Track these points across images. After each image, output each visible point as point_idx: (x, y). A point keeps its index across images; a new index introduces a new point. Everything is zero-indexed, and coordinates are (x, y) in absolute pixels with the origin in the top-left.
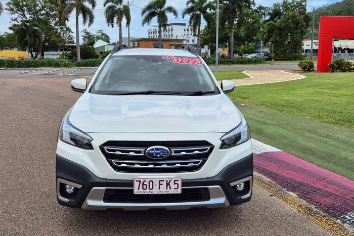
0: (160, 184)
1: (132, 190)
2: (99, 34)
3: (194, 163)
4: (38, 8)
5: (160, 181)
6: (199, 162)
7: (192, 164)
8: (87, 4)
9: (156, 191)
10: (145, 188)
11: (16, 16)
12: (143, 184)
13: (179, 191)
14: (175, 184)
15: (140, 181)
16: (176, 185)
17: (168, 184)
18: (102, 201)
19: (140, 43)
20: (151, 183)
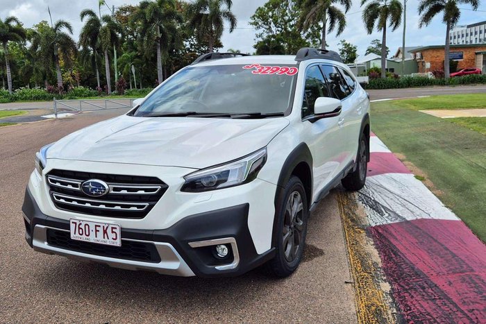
0: (97, 231)
1: (69, 233)
2: (374, 46)
3: (138, 207)
4: (287, 18)
5: (96, 226)
6: (144, 206)
7: (135, 209)
8: (338, 6)
9: (92, 239)
10: (81, 233)
11: (261, 30)
12: (79, 228)
13: (118, 243)
14: (113, 232)
15: (76, 223)
16: (114, 234)
17: (105, 232)
18: (46, 243)
19: (425, 53)
20: (87, 226)
